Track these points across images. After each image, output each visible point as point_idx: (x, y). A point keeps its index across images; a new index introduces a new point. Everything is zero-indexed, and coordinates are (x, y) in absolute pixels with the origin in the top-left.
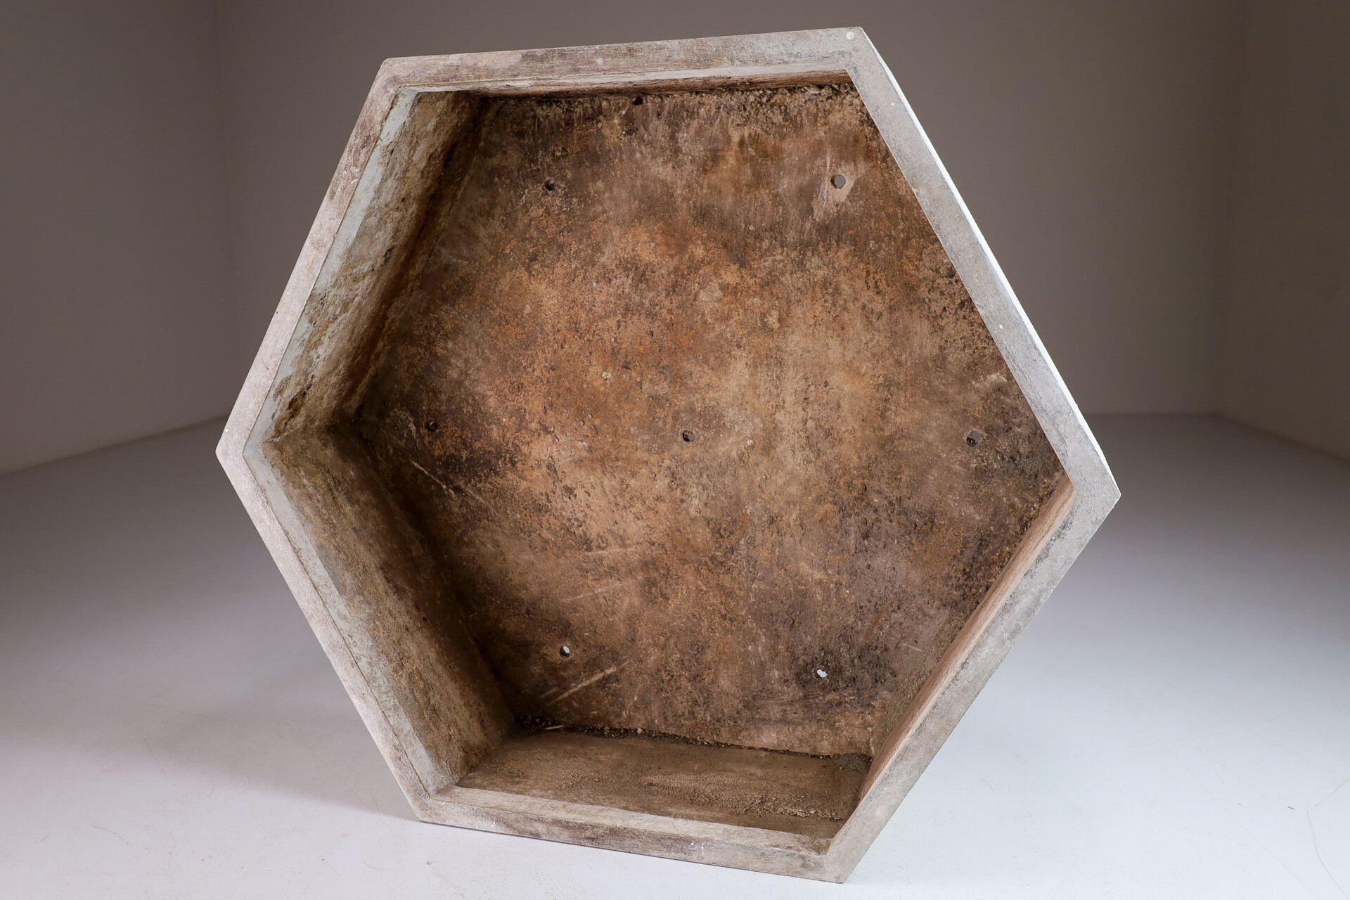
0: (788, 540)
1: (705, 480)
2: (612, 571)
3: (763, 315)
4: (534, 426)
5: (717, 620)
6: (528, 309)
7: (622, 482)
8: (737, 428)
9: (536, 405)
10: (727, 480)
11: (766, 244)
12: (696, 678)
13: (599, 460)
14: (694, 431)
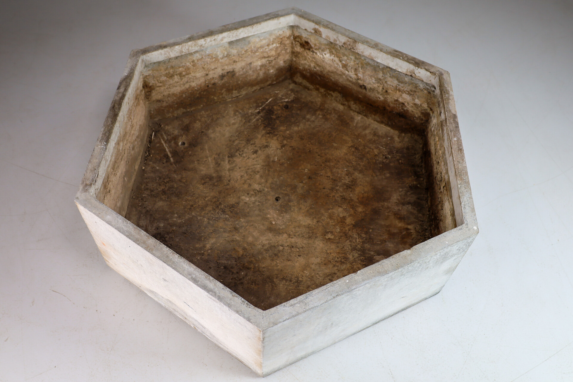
0: (226, 235)
1: (257, 203)
2: (218, 164)
3: (332, 232)
4: (285, 142)
5: (191, 203)
6: (335, 145)
7: (258, 172)
8: (280, 218)
9: (294, 144)
10: (257, 212)
11: (364, 235)
12: (164, 192)
13: (269, 164)
14: (280, 201)
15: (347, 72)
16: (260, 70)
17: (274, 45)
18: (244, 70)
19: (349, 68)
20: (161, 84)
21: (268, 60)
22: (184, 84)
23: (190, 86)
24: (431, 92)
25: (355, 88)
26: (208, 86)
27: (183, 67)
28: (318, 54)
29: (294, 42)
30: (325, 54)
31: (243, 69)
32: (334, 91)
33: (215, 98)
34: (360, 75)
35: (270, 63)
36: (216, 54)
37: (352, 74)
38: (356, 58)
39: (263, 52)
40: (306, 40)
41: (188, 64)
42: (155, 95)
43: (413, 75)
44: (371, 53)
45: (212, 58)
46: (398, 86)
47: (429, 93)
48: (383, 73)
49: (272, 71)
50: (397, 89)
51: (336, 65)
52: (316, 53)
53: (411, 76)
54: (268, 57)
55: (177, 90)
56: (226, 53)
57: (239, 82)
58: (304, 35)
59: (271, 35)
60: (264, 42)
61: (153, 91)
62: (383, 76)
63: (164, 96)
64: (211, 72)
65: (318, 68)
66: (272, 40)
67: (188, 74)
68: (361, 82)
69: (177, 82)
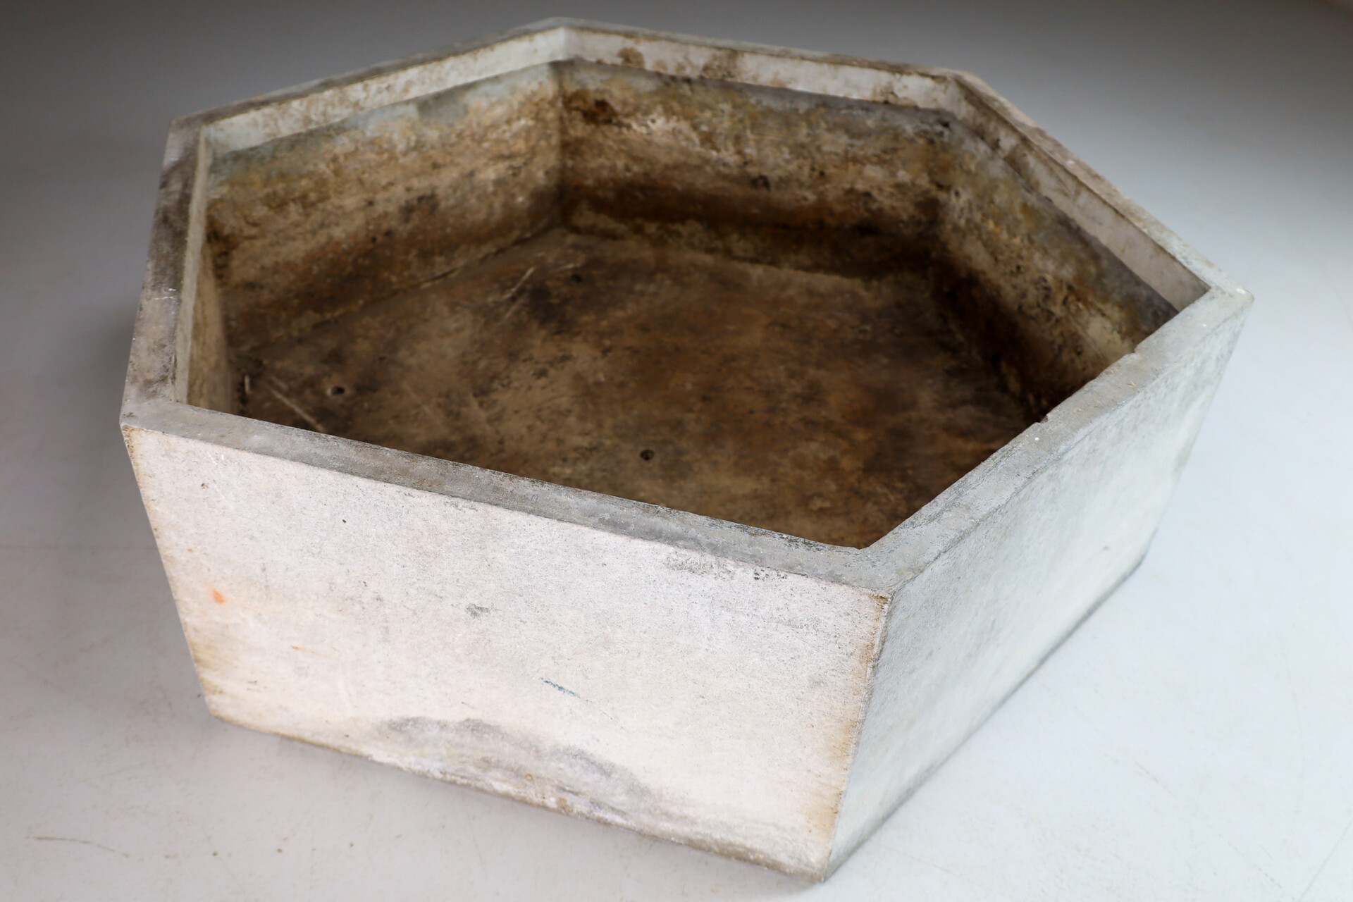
2: (454, 415)
3: (820, 495)
4: (607, 343)
6: (731, 328)
7: (569, 411)
8: (675, 493)
9: (630, 342)
11: (899, 485)
13: (588, 393)
14: (656, 459)
15: (714, 153)
16: (495, 194)
17: (523, 122)
18: (459, 194)
19: (719, 141)
20: (253, 231)
21: (511, 167)
22: (314, 233)
23: (330, 238)
24: (936, 139)
25: (740, 191)
26: (374, 240)
27: (310, 175)
28: (635, 126)
29: (565, 115)
30: (653, 121)
31: (455, 191)
32: (683, 218)
33: (394, 279)
34: (750, 151)
35: (514, 175)
36: (390, 141)
37: (729, 156)
38: (735, 106)
39: (498, 141)
40: (599, 97)
41: (322, 167)
42: (241, 269)
43: (891, 99)
44: (777, 73)
45: (381, 151)
46: (849, 148)
47: (931, 142)
48: (810, 125)
49: (520, 199)
50: (850, 159)
51: (684, 144)
52: (629, 127)
53: (886, 103)
54: (511, 157)
55: (297, 249)
56: (413, 138)
57: (449, 230)
58: (593, 83)
59: (513, 91)
60: (499, 111)
61: (234, 253)
62: (809, 135)
63: (263, 268)
64: (380, 197)
65: (636, 168)
66: (516, 106)
67: (324, 198)
68: (753, 171)
69: (297, 225)
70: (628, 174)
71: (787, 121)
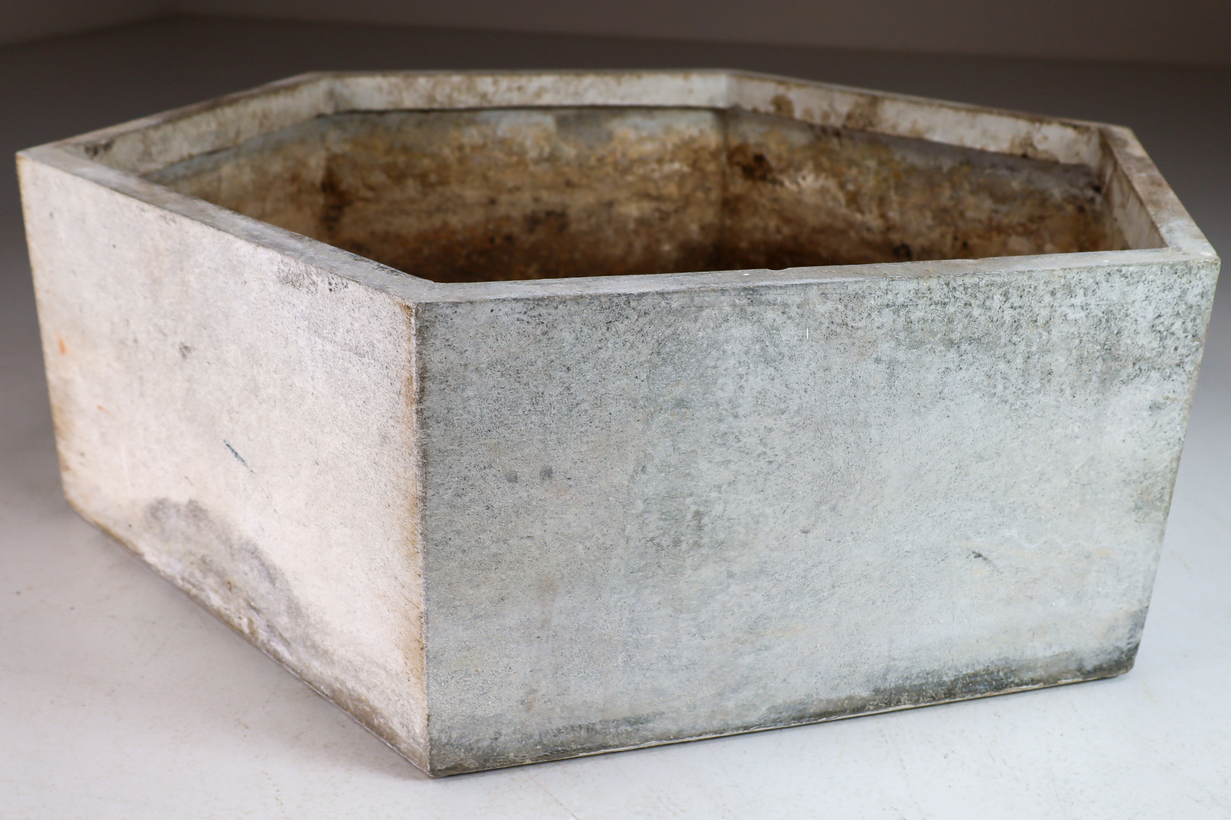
15: (858, 216)
16: (636, 232)
17: (676, 166)
18: (593, 220)
19: (864, 202)
20: (369, 194)
21: (658, 210)
22: (430, 214)
23: (446, 224)
24: (1087, 207)
26: (492, 240)
27: (433, 156)
28: (787, 183)
29: (728, 170)
30: (804, 178)
31: (590, 216)
34: (893, 215)
35: (662, 219)
36: (521, 145)
37: (872, 219)
38: (881, 163)
39: (645, 178)
40: (757, 151)
41: (447, 151)
43: (1030, 152)
44: (915, 122)
45: (510, 153)
46: (994, 215)
47: (1081, 210)
48: (954, 187)
49: (666, 247)
51: (831, 204)
52: (782, 184)
53: (1025, 156)
54: (659, 198)
55: (410, 225)
56: (547, 150)
57: (577, 256)
58: (752, 134)
59: (668, 130)
60: (649, 148)
61: (347, 210)
62: (952, 198)
63: (373, 233)
64: (504, 198)
65: (786, 230)
66: (670, 146)
67: (444, 182)
68: (895, 237)
69: (412, 201)
70: (779, 237)
71: (931, 181)
